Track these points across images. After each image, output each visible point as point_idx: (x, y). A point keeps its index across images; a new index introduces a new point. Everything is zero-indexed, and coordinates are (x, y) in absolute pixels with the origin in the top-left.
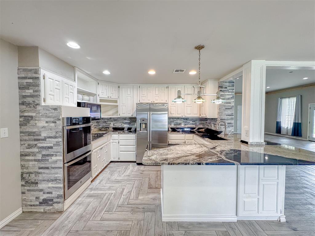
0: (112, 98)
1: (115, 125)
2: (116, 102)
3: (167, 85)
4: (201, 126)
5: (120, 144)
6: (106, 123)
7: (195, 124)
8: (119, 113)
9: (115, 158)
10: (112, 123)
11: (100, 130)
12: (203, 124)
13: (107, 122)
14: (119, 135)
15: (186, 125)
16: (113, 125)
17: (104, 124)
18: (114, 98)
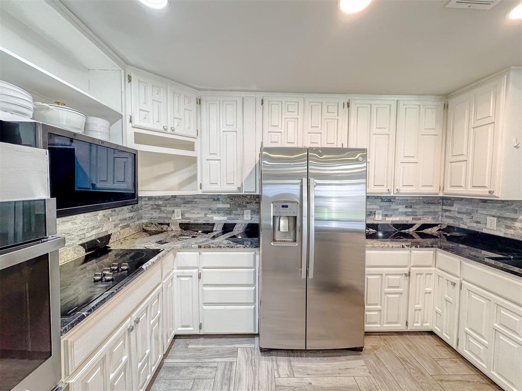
0: (176, 131)
1: (187, 215)
2: (190, 146)
3: (344, 99)
4: (429, 220)
5: (204, 279)
6: (161, 211)
7: (413, 214)
8: (199, 181)
9: (188, 326)
10: (178, 211)
11: (144, 231)
12: (435, 213)
13: (163, 208)
14: (200, 254)
15: (386, 215)
16: (182, 215)
17: (156, 214)
18: (183, 133)
